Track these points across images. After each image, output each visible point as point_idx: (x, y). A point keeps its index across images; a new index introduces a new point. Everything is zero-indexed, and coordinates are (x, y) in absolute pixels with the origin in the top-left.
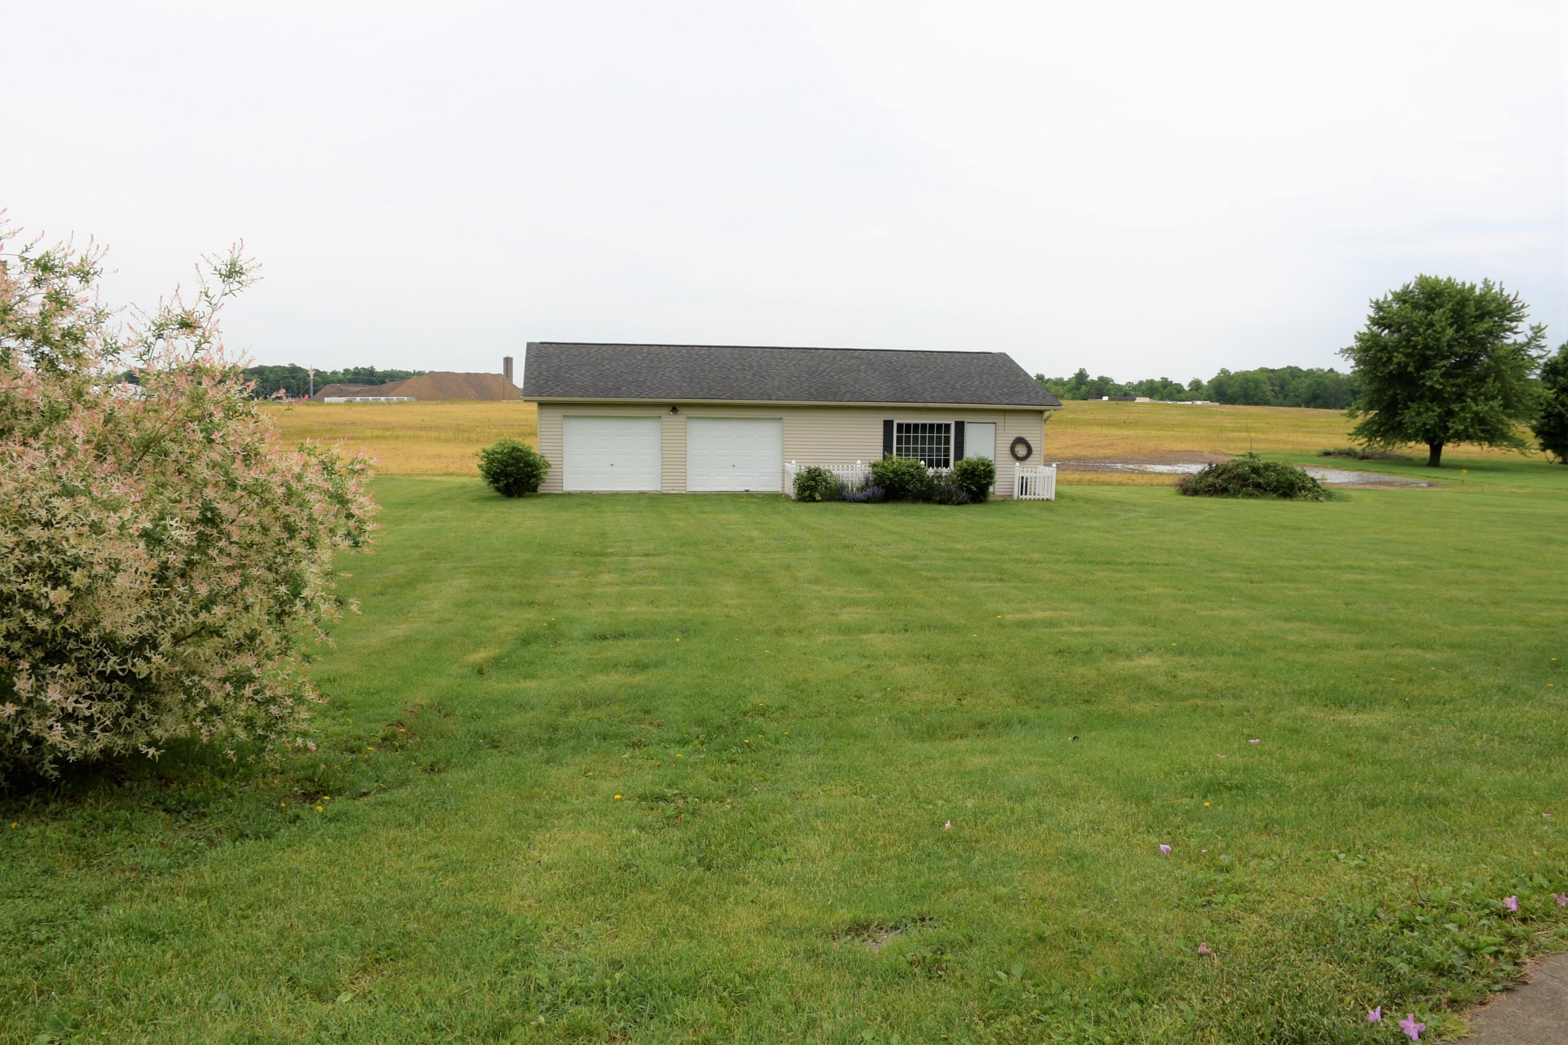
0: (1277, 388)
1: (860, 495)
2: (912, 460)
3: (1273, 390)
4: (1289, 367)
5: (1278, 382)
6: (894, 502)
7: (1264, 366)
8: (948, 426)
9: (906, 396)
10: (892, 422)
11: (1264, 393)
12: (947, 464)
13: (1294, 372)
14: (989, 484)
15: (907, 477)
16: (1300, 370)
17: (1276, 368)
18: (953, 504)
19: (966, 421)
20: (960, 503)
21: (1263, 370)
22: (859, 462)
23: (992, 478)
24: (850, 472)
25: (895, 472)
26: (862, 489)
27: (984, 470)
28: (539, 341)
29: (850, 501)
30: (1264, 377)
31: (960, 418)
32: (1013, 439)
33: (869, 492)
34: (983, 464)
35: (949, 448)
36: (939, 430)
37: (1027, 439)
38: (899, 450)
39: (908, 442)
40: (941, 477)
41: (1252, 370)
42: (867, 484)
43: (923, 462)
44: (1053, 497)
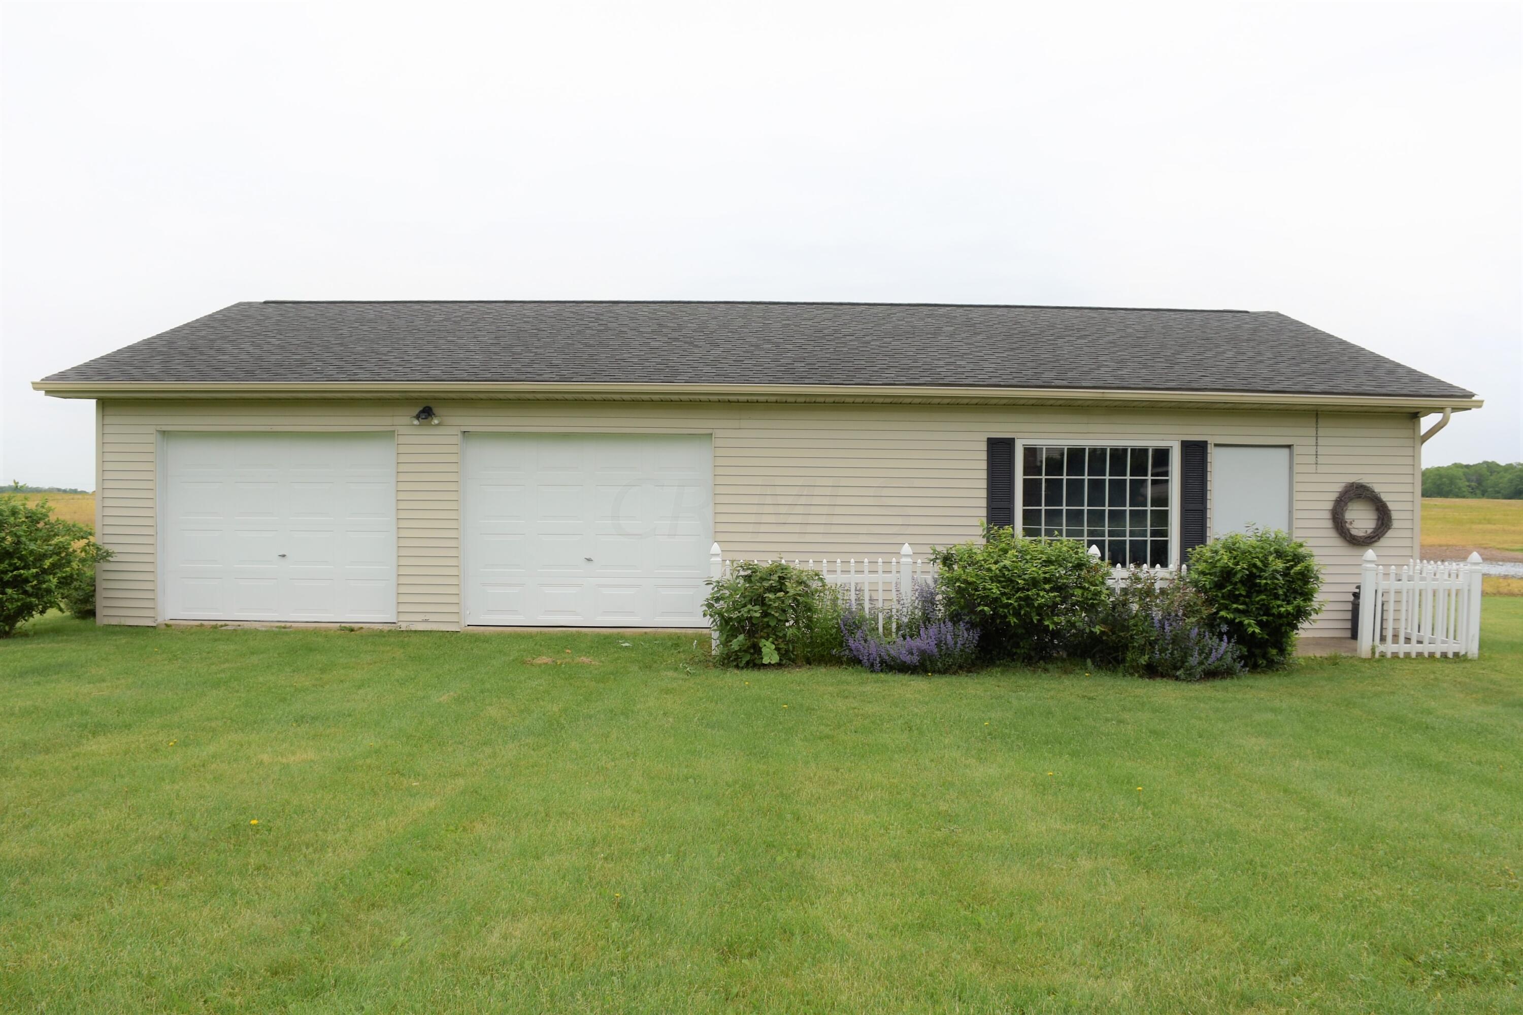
0: (1473, 484)
1: (899, 648)
2: (1064, 543)
3: (1469, 486)
4: (1486, 463)
5: (1474, 478)
6: (1006, 668)
7: (1457, 462)
8: (1162, 456)
9: (1048, 376)
10: (1009, 444)
11: (1460, 489)
12: (1160, 556)
13: (1491, 467)
14: (1301, 614)
15: (1044, 597)
16: (1498, 465)
17: (1471, 464)
18: (1190, 677)
19: (1211, 440)
20: (1211, 674)
21: (1457, 466)
22: (906, 549)
23: (1307, 596)
24: (880, 577)
25: (1006, 579)
26: (911, 629)
27: (1286, 573)
28: (262, 301)
29: (872, 668)
30: (1460, 473)
31: (1195, 434)
32: (1339, 488)
33: (925, 641)
34: (1279, 554)
35: (1166, 513)
36: (1139, 468)
37: (1377, 489)
38: (1030, 517)
39: (1054, 497)
40: (1149, 592)
41: (1445, 465)
42: (927, 619)
43: (1094, 550)
44: (1473, 649)
